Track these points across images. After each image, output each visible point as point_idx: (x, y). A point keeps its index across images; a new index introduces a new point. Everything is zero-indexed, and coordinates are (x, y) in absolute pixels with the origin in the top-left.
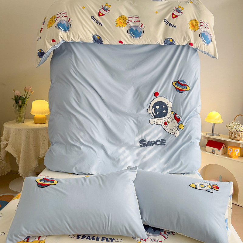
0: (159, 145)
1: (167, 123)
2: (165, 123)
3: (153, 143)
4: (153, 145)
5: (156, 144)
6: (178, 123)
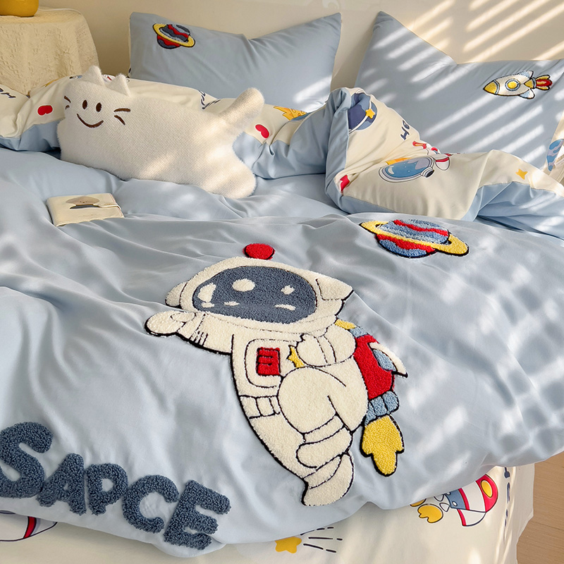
0: (152, 525)
1: (286, 366)
2: (268, 362)
3: (107, 485)
4: (98, 509)
5: (132, 514)
6: (372, 404)
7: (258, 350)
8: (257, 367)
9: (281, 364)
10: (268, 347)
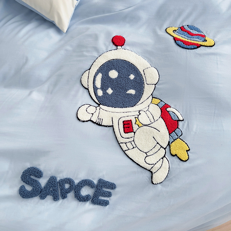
6: (171, 136)
7: (123, 122)
8: (124, 130)
9: (133, 127)
10: (127, 120)
